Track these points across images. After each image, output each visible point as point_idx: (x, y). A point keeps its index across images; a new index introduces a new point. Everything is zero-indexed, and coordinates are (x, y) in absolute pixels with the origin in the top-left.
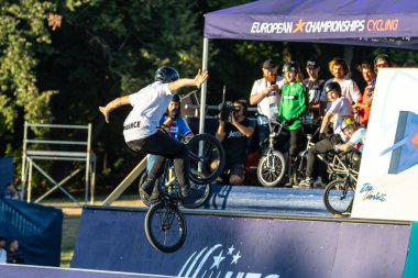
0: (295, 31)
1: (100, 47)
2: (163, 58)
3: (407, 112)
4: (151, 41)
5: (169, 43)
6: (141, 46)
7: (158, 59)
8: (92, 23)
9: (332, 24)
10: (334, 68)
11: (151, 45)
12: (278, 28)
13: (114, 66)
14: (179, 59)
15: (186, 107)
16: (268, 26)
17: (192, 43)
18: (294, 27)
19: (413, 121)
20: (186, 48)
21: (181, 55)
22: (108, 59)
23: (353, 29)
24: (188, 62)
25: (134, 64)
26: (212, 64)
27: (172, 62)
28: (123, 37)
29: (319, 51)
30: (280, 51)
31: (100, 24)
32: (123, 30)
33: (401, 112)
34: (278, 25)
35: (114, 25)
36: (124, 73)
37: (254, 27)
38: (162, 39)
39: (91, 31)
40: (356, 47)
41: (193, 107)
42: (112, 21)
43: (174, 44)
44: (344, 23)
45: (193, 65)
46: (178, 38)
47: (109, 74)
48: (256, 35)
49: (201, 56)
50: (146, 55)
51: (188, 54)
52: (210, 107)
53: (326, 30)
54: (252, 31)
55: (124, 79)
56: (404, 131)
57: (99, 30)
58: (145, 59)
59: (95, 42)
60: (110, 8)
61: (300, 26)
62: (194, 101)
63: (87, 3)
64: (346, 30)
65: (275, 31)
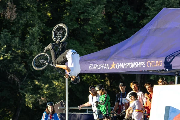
0: (111, 68)
1: (14, 80)
2: (45, 84)
3: (169, 107)
4: (39, 76)
5: (48, 77)
6: (35, 79)
7: (43, 85)
8: (10, 68)
9: (129, 64)
10: (133, 86)
11: (39, 78)
12: (102, 67)
13: (21, 89)
14: (54, 84)
15: (59, 108)
16: (97, 66)
17: (60, 76)
18: (110, 66)
19: (172, 111)
20: (57, 79)
21: (55, 83)
22: (18, 85)
24: (58, 86)
25: (31, 87)
26: (71, 86)
27: (50, 86)
28: (25, 74)
29: (123, 78)
30: (104, 79)
31: (13, 68)
32: (25, 71)
33: (166, 107)
34: (102, 65)
35: (20, 69)
36: (26, 92)
37: (90, 67)
38: (44, 74)
39: (9, 72)
40: (142, 75)
41: (62, 108)
42: (19, 67)
43: (50, 77)
45: (61, 87)
46: (52, 74)
47: (19, 93)
48: (91, 71)
49: (64, 82)
50: (37, 83)
51: (58, 82)
52: (70, 108)
53: (126, 67)
54: (89, 69)
55: (27, 95)
56: (168, 117)
57: (13, 71)
58: (36, 85)
59: (11, 77)
60: (18, 60)
61: (113, 66)
62: (62, 105)
63: (7, 58)
64: (137, 66)
65: (101, 69)
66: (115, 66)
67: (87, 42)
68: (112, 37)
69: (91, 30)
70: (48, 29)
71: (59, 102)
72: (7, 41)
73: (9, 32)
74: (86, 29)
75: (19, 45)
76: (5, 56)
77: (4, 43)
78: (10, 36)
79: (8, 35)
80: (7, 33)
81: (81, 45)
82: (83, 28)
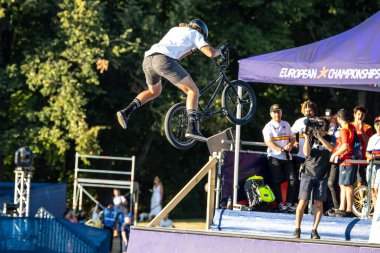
0: (319, 76)
9: (353, 71)
12: (304, 74)
15: (223, 141)
16: (295, 71)
18: (318, 74)
23: (370, 77)
34: (304, 71)
37: (282, 72)
41: (229, 142)
44: (363, 71)
48: (283, 79)
52: (243, 143)
53: (347, 77)
61: (323, 73)
62: (229, 137)
63: (131, 50)
64: (365, 77)
65: (301, 77)
66: (327, 74)
67: (276, 30)
68: (321, 25)
69: (285, 10)
70: (208, 4)
71: (224, 132)
72: (134, 21)
73: (140, 5)
74: (275, 8)
75: (156, 30)
76: (129, 46)
77: (129, 23)
78: (141, 12)
79: (136, 10)
80: (136, 7)
81: (264, 34)
82: (271, 7)
